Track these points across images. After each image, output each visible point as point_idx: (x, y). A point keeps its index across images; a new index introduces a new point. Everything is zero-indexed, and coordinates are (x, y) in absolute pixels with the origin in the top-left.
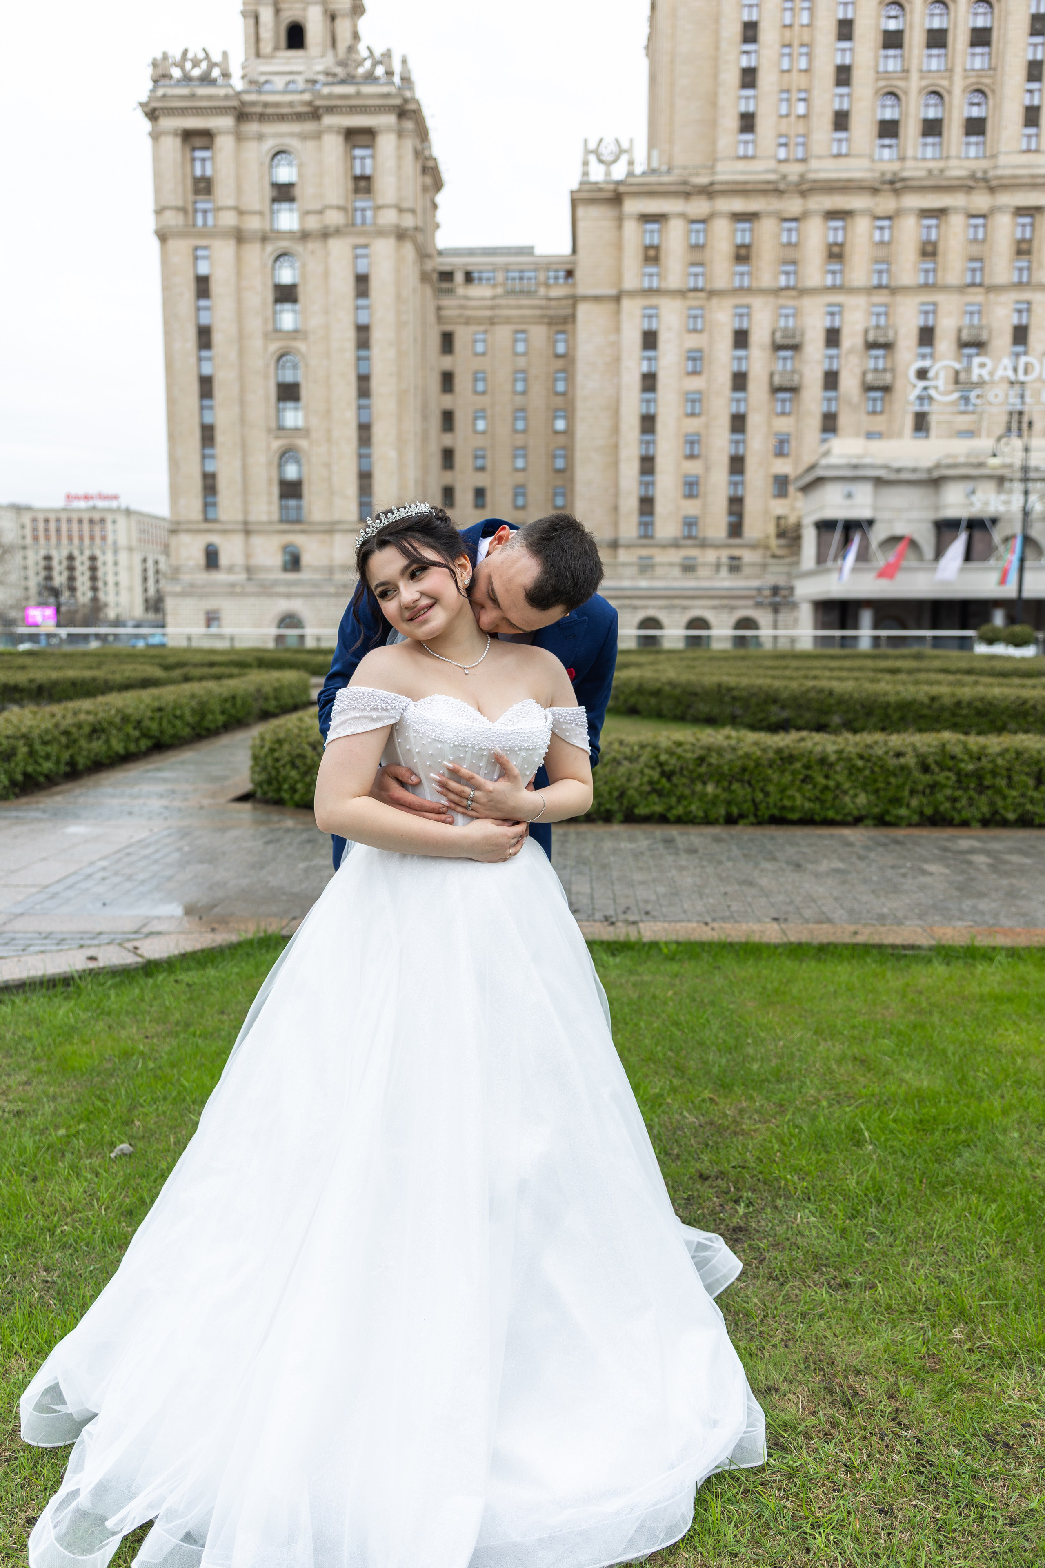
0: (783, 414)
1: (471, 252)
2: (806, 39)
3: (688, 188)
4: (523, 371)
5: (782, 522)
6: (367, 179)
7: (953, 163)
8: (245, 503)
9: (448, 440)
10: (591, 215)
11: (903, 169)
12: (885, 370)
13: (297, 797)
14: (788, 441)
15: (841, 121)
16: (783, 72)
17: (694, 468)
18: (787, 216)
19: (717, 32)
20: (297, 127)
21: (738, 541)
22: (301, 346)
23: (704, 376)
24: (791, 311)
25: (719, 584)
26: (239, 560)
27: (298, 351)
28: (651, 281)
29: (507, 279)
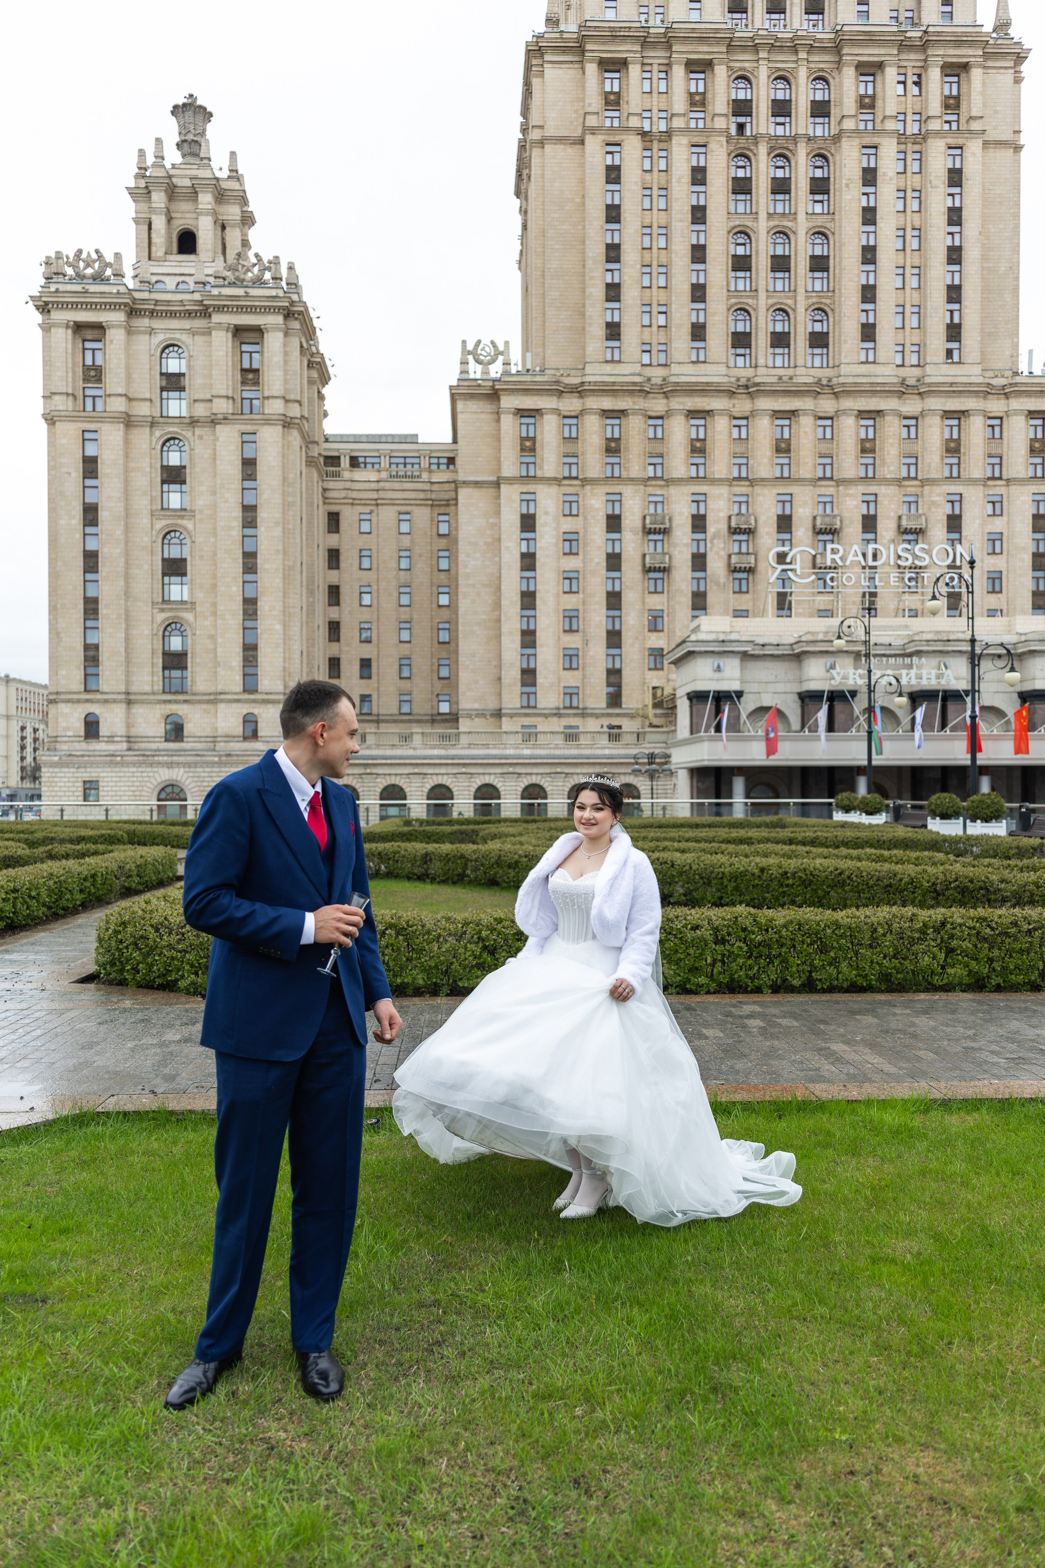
0: (656, 592)
1: (357, 439)
2: (664, 261)
3: (561, 388)
4: (407, 549)
5: (659, 693)
6: (257, 371)
7: (801, 371)
8: (128, 673)
9: (334, 613)
10: (470, 409)
11: (756, 376)
13: (138, 977)
14: (662, 617)
15: (698, 332)
16: (644, 288)
17: (573, 641)
18: (652, 414)
19: (583, 252)
20: (186, 324)
21: (617, 711)
22: (189, 525)
23: (581, 557)
24: (660, 499)
25: (599, 752)
26: (120, 730)
27: (185, 529)
28: (528, 470)
29: (391, 464)
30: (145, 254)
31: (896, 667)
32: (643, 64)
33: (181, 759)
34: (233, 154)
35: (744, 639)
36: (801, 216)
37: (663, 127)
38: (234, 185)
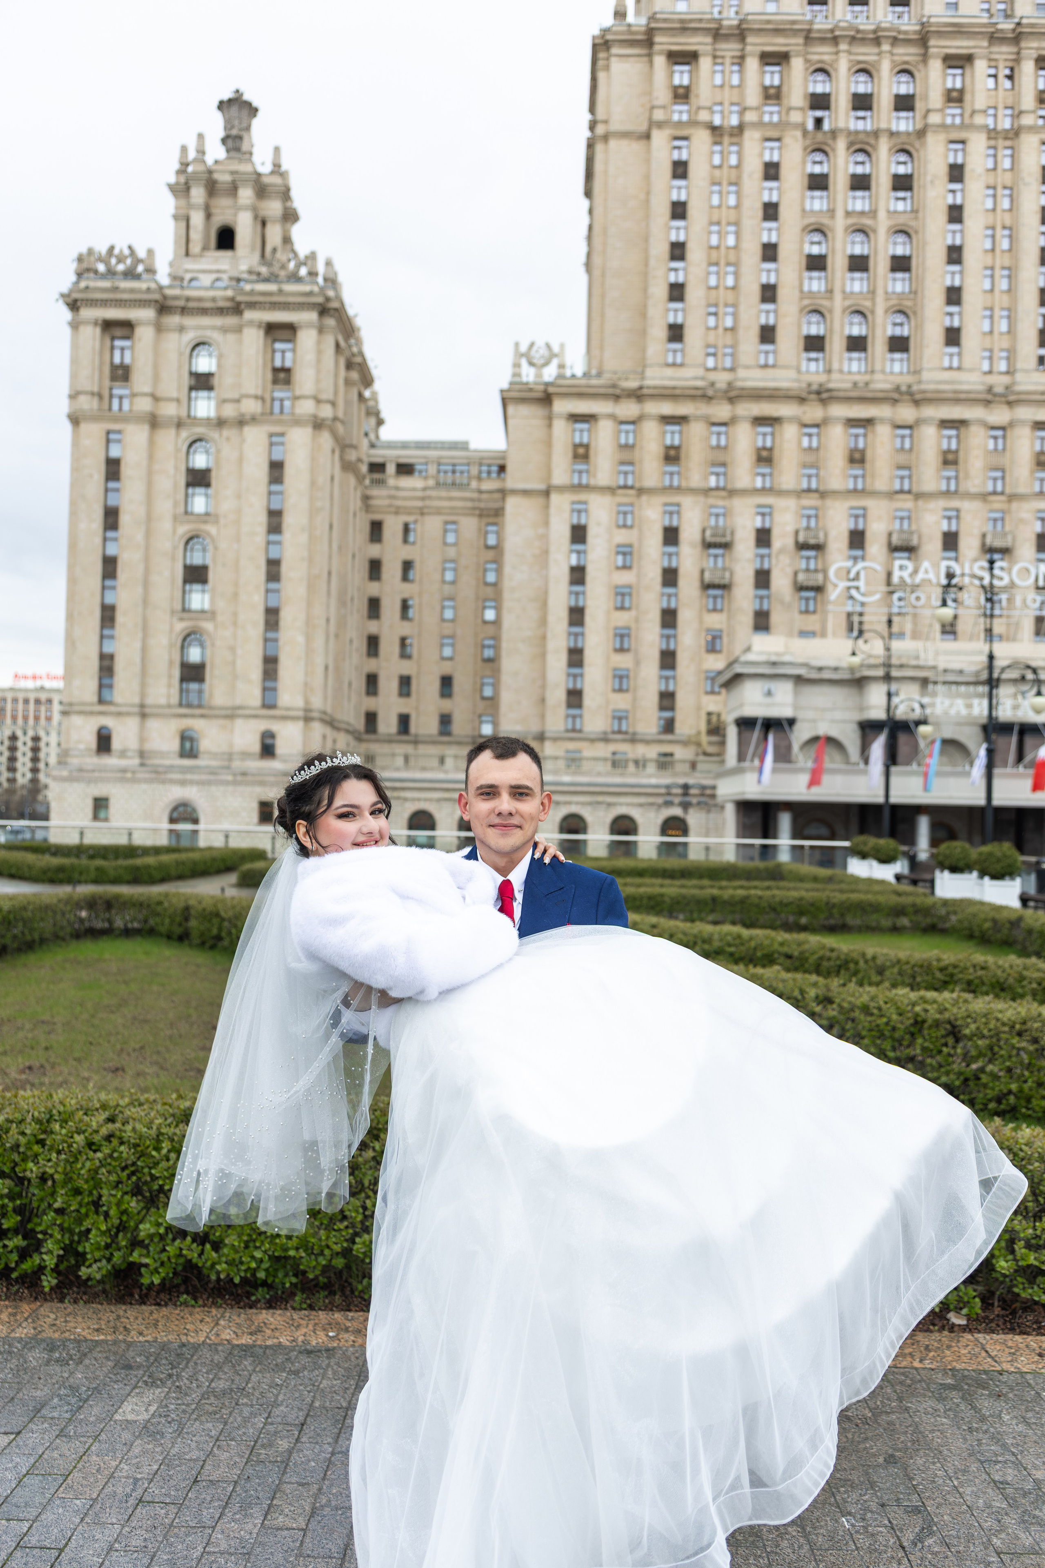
0: (715, 610)
1: (405, 445)
2: (732, 258)
3: (618, 392)
4: (452, 561)
5: (714, 719)
6: (287, 371)
7: (878, 376)
8: (143, 685)
9: (373, 627)
10: (522, 413)
11: (829, 381)
12: (816, 571)
14: (720, 637)
15: (767, 334)
16: (710, 288)
17: (624, 661)
18: (716, 420)
19: (646, 251)
20: (218, 321)
21: (669, 737)
22: (212, 529)
23: (634, 571)
24: (721, 511)
25: (645, 781)
26: (133, 744)
27: (209, 534)
28: (580, 478)
29: (439, 471)
30: (183, 251)
31: (968, 696)
32: (715, 57)
33: (195, 777)
34: (277, 150)
35: (800, 660)
36: (882, 214)
37: (734, 121)
38: (277, 180)
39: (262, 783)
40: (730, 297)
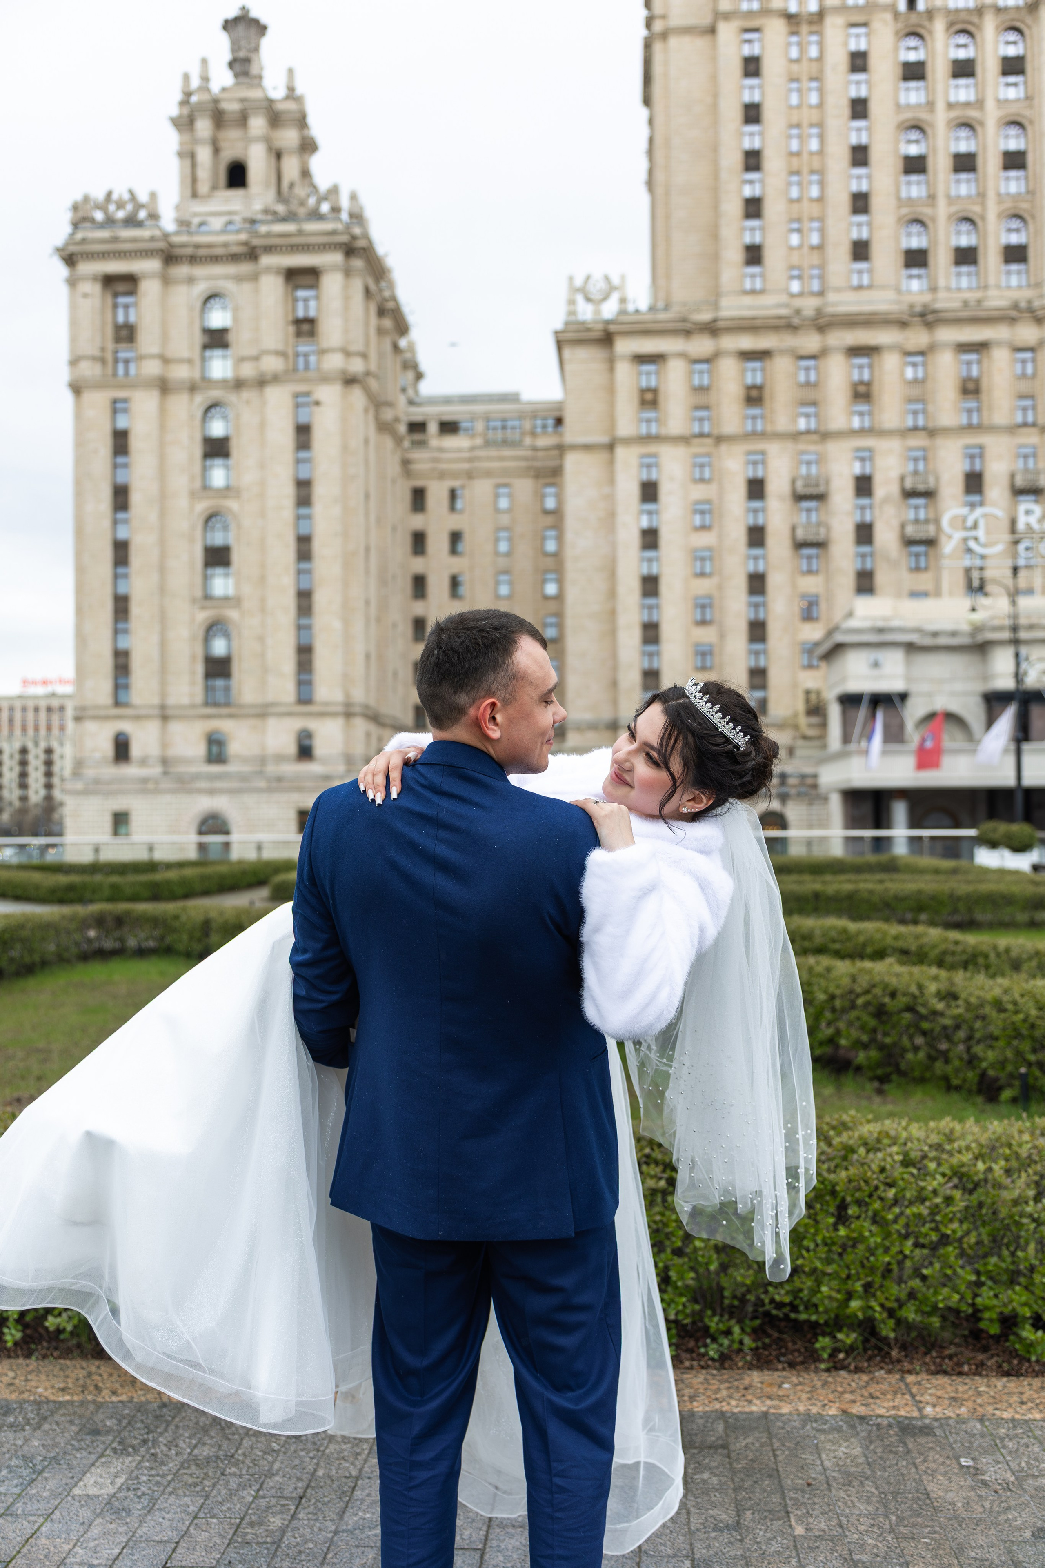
0: (810, 572)
1: (447, 400)
2: (816, 165)
3: (688, 326)
4: (506, 529)
5: (813, 697)
6: (310, 322)
7: (992, 292)
8: (163, 683)
9: (418, 607)
10: (580, 357)
11: (933, 301)
12: (927, 521)
14: (816, 603)
15: (859, 251)
16: (792, 201)
17: (707, 635)
18: (803, 352)
19: (715, 162)
20: (231, 269)
22: (232, 504)
23: (714, 531)
24: (812, 457)
26: (154, 750)
27: (230, 511)
28: (649, 427)
29: (488, 428)
30: (189, 192)
33: (225, 785)
34: (291, 72)
35: (911, 625)
36: (990, 104)
37: (813, 7)
38: (291, 106)
39: (300, 790)
40: (815, 210)
